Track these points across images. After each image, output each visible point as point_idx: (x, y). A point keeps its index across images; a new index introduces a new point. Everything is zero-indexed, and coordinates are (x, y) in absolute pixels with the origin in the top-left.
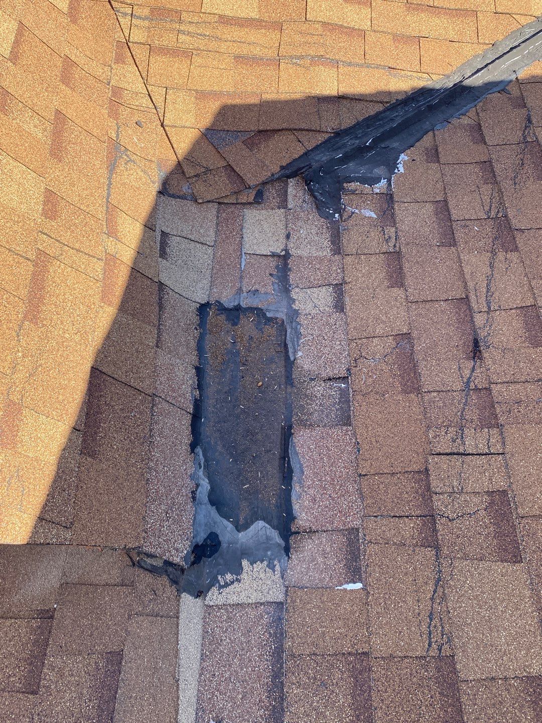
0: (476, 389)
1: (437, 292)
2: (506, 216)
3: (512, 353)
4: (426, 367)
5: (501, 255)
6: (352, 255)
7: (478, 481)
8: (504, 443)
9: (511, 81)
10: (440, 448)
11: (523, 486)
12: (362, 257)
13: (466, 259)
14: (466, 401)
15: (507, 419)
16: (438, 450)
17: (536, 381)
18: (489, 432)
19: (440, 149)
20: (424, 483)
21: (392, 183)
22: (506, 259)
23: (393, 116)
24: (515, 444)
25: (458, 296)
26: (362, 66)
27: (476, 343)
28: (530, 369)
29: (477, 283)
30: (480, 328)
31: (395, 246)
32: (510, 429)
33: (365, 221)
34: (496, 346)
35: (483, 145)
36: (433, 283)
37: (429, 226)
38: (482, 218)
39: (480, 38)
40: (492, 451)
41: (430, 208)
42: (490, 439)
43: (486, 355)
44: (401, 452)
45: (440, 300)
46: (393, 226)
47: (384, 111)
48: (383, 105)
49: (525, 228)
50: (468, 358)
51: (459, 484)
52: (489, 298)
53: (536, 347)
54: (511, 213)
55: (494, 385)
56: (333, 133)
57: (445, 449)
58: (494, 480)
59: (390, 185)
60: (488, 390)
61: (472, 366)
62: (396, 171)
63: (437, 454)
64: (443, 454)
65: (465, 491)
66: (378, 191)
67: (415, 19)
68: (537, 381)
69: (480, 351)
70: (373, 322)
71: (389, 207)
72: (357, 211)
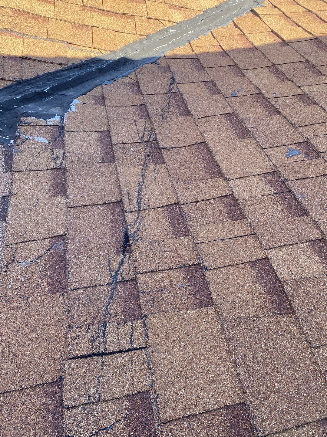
0: (124, 281)
1: (96, 199)
2: (156, 140)
3: (158, 245)
4: (76, 264)
5: (151, 167)
6: (21, 171)
7: (118, 384)
8: (147, 336)
9: (160, 57)
10: (78, 351)
11: (166, 383)
12: (31, 173)
13: (122, 171)
14: (112, 295)
15: (150, 308)
16: (76, 353)
17: (178, 268)
18: (132, 325)
19: (106, 96)
20: (57, 395)
21: (64, 118)
22: (155, 169)
23: (70, 75)
24: (158, 335)
25: (114, 201)
26: (45, 39)
27: (127, 238)
28: (174, 257)
29: (130, 189)
30: (130, 225)
31: (61, 163)
32: (153, 319)
33: (37, 145)
34: (143, 239)
35: (140, 95)
36: (93, 191)
37: (94, 148)
38: (137, 142)
39: (137, 31)
40: (135, 346)
41: (95, 136)
42: (133, 333)
43: (134, 248)
44: (36, 360)
45: (98, 205)
46: (62, 149)
47: (62, 71)
48: (62, 66)
49: (170, 147)
50: (118, 253)
51: (97, 391)
52: (139, 200)
53: (179, 237)
54: (159, 138)
55: (140, 275)
56: (14, 81)
57: (83, 351)
58: (135, 380)
59: (63, 119)
60: (134, 280)
61: (121, 259)
62: (69, 110)
63: (75, 358)
64: (81, 357)
65: (102, 399)
66: (51, 124)
67: (89, 15)
68: (180, 268)
69: (130, 245)
70: (32, 227)
71: (60, 135)
72: (30, 138)
